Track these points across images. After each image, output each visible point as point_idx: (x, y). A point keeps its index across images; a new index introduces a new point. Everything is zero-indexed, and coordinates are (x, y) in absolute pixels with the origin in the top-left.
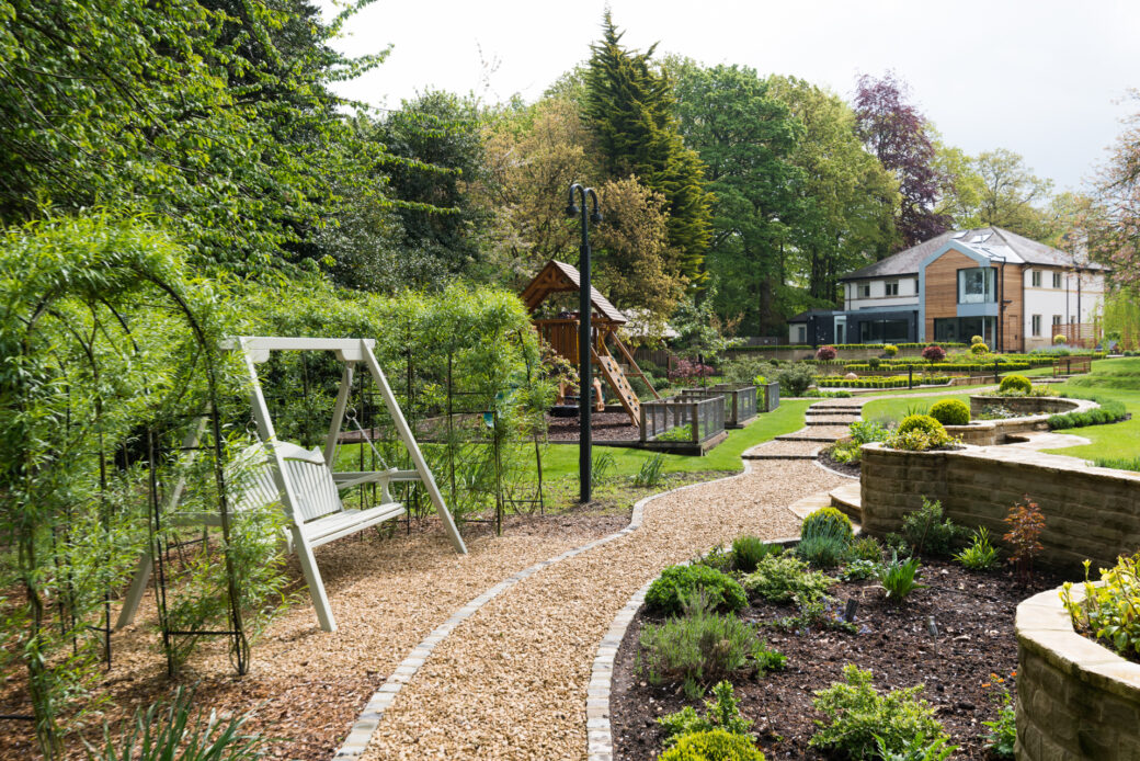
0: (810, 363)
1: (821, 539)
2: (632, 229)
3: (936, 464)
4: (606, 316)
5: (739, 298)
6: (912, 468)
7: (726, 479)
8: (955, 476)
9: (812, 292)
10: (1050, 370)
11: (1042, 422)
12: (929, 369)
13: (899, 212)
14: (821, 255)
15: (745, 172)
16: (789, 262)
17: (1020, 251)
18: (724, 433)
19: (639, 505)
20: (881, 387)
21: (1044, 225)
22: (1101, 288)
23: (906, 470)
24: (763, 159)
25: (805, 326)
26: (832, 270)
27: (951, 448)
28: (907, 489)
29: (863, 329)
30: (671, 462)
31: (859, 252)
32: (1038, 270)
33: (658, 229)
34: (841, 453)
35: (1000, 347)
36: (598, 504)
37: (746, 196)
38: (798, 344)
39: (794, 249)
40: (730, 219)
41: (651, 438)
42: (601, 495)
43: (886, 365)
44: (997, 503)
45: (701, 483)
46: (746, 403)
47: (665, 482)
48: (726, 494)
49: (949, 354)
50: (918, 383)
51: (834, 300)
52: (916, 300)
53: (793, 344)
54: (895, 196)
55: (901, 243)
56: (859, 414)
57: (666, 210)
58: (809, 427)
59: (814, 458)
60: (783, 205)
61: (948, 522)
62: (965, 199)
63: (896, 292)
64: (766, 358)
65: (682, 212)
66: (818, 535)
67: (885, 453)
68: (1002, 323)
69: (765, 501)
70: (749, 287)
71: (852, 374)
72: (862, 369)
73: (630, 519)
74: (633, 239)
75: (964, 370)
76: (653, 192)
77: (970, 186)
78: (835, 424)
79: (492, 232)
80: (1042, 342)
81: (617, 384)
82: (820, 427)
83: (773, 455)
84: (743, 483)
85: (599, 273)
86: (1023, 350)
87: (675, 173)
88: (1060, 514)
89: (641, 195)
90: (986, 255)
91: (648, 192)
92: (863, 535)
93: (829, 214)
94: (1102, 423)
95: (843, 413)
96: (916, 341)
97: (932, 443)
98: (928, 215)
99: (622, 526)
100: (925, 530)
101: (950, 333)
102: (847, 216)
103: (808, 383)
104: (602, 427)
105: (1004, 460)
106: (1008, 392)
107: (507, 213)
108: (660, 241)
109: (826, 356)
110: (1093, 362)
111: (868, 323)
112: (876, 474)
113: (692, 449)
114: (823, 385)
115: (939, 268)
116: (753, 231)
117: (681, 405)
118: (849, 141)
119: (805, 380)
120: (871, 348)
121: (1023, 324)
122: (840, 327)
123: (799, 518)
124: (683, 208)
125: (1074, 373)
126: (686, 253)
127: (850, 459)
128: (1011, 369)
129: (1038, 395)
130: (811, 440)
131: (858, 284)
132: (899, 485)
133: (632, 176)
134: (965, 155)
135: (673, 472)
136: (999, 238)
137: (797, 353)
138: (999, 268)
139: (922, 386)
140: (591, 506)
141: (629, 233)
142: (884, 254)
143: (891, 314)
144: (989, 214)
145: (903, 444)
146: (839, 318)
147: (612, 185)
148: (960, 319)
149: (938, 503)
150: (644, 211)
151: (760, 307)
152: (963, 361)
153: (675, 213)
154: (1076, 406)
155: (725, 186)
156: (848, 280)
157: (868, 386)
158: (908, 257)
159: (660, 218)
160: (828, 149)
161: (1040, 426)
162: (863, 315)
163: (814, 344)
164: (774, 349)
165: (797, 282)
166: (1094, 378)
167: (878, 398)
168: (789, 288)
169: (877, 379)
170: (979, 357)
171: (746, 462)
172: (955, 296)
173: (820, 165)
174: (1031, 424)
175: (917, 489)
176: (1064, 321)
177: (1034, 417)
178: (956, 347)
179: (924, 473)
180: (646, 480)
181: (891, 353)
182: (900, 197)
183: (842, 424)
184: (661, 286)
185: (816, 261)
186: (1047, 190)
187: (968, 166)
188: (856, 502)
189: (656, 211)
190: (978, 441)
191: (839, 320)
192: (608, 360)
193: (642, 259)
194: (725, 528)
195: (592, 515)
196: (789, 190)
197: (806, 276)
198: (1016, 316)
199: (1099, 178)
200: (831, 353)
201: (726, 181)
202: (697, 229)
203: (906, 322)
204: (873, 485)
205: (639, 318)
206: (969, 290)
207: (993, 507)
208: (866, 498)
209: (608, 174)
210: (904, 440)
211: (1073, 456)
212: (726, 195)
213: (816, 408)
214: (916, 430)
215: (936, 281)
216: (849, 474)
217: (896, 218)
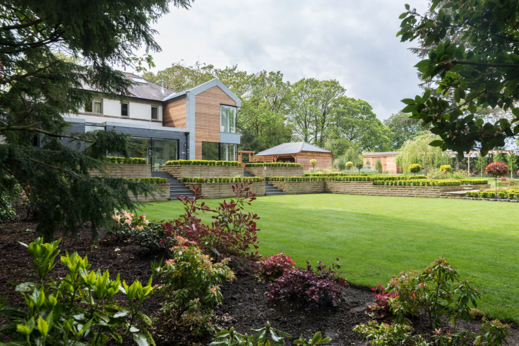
115: (207, 100)
172: (219, 125)
215: (203, 110)
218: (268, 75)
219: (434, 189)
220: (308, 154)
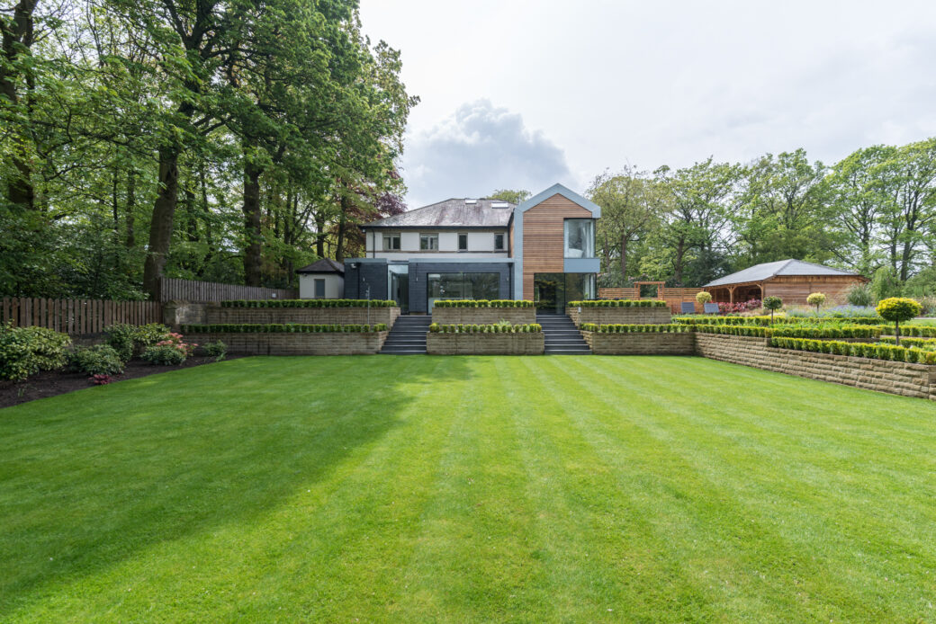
25: (325, 278)
115: (543, 215)
131: (384, 234)
172: (562, 249)
215: (536, 230)
218: (775, 160)
219: (909, 372)
220: (795, 280)
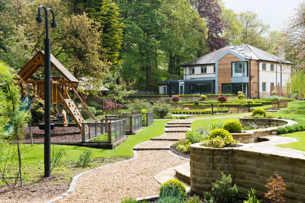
0: (169, 103)
1: (169, 197)
2: (84, 39)
3: (228, 155)
4: (68, 79)
5: (137, 73)
6: (216, 157)
7: (124, 161)
8: (238, 161)
9: (170, 71)
10: (270, 106)
11: (274, 131)
12: (220, 106)
13: (207, 37)
14: (173, 55)
15: (139, 16)
16: (159, 57)
17: (257, 55)
18: (125, 137)
19: (75, 178)
20: (199, 114)
21: (266, 45)
22: (290, 71)
23: (213, 158)
24: (148, 10)
25: (166, 86)
26: (178, 62)
27: (235, 146)
28: (214, 168)
29: (192, 88)
30: (96, 153)
31: (190, 54)
32: (264, 63)
33: (97, 39)
34: (181, 146)
35: (249, 96)
36: (54, 178)
37: (139, 26)
38: (163, 94)
39: (161, 52)
40: (132, 37)
41: (87, 140)
42: (58, 172)
43: (202, 104)
44: (259, 175)
45: (111, 164)
46: (137, 122)
47: (93, 164)
48: (123, 170)
49: (229, 99)
50: (216, 112)
51: (179, 75)
52: (214, 75)
53: (161, 94)
54: (205, 29)
55: (208, 51)
56: (189, 127)
57: (101, 30)
58: (167, 133)
59: (168, 149)
60: (156, 31)
61: (235, 186)
62: (234, 32)
63: (205, 72)
64: (148, 101)
65: (109, 31)
66: (168, 195)
67: (203, 149)
68: (250, 86)
69: (142, 174)
70: (141, 68)
71: (186, 108)
72: (191, 106)
73: (69, 186)
74: (84, 43)
75: (235, 106)
76: (94, 21)
77: (236, 26)
78: (178, 132)
79: (13, 37)
80: (266, 95)
81: (73, 113)
82: (171, 133)
83: (148, 148)
84: (132, 164)
85: (69, 59)
86: (259, 98)
87: (105, 13)
88: (292, 181)
89: (89, 22)
90: (243, 56)
91: (92, 21)
92: (192, 194)
93: (177, 36)
94: (300, 131)
95: (183, 126)
96: (214, 93)
97: (226, 144)
98: (219, 38)
99: (64, 191)
100: (223, 190)
101: (229, 90)
102: (185, 38)
103: (167, 112)
104: (66, 134)
105: (262, 152)
106: (256, 116)
107: (21, 28)
108: (98, 44)
109: (176, 100)
110: (288, 103)
111: (194, 85)
112: (198, 160)
113: (108, 146)
114: (174, 113)
115: (224, 61)
116: (143, 43)
117: (104, 124)
118: (185, 4)
119: (165, 111)
120: (195, 96)
121: (259, 86)
122: (181, 87)
123: (159, 183)
124: (109, 30)
125: (281, 107)
126: (110, 50)
127: (185, 149)
128: (255, 106)
129: (269, 118)
130: (167, 140)
131: (189, 68)
132: (210, 166)
133: (84, 13)
134: (234, 13)
135: (97, 158)
136: (249, 49)
137: (162, 98)
138: (249, 62)
139: (217, 113)
140: (50, 179)
141: (83, 40)
142: (201, 55)
143: (204, 81)
144: (244, 39)
145: (212, 144)
146: (181, 83)
147: (74, 17)
148: (233, 83)
149: (230, 175)
150: (90, 30)
151: (146, 77)
152: (234, 102)
153: (105, 31)
154: (287, 123)
155: (130, 22)
156: (185, 66)
157: (194, 113)
158: (211, 56)
159: (98, 34)
160: (176, 7)
161: (273, 133)
162: (191, 81)
163: (170, 94)
164: (153, 97)
165: (163, 67)
166: (289, 110)
167: (198, 119)
168: (159, 69)
169: (198, 110)
170: (241, 101)
171: (135, 152)
172: (231, 74)
173: (173, 14)
174: (269, 132)
175: (218, 168)
176: (275, 85)
177: (270, 129)
178: (231, 96)
179: (222, 160)
180: (82, 164)
181: (204, 99)
182: (207, 29)
183: (182, 132)
184: (98, 66)
185: (171, 57)
186: (268, 29)
187: (235, 18)
188: (188, 174)
189: (96, 30)
190: (246, 141)
191: (181, 84)
192: (68, 101)
193: (89, 53)
194: (120, 190)
195: (50, 184)
196: (159, 24)
197: (167, 64)
198: (256, 83)
199: (291, 22)
200: (177, 98)
201: (131, 20)
202: (116, 40)
203: (210, 85)
204: (196, 166)
205: (88, 81)
206: (236, 71)
207: (257, 177)
208: (193, 173)
209: (74, 12)
210: (212, 142)
211: (292, 148)
212: (131, 26)
213: (170, 124)
214: (218, 136)
215: (222, 67)
216: (185, 157)
217: (205, 39)
